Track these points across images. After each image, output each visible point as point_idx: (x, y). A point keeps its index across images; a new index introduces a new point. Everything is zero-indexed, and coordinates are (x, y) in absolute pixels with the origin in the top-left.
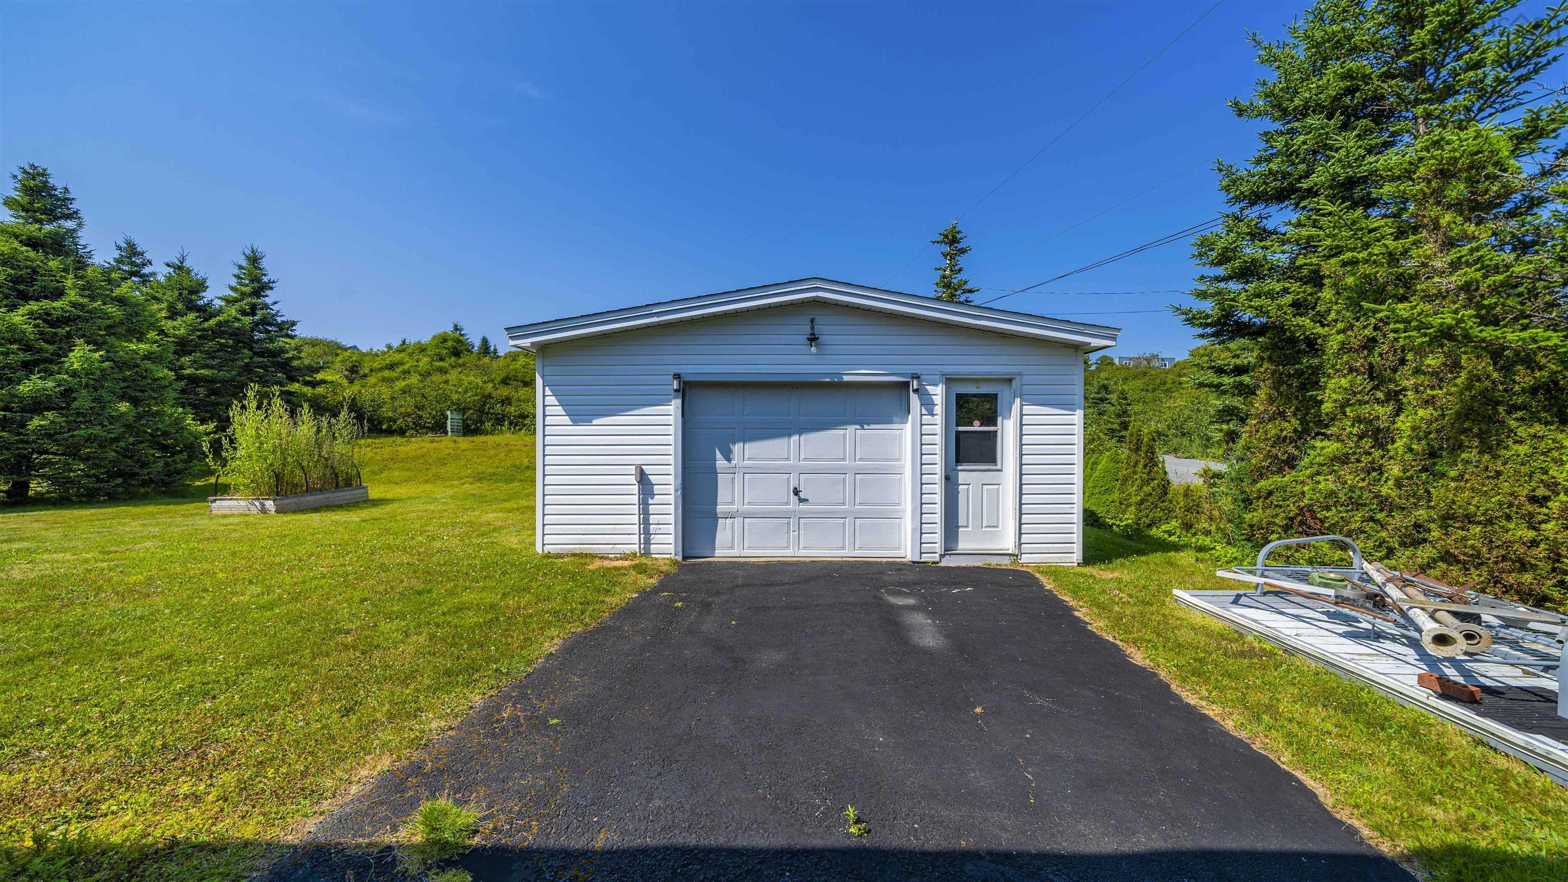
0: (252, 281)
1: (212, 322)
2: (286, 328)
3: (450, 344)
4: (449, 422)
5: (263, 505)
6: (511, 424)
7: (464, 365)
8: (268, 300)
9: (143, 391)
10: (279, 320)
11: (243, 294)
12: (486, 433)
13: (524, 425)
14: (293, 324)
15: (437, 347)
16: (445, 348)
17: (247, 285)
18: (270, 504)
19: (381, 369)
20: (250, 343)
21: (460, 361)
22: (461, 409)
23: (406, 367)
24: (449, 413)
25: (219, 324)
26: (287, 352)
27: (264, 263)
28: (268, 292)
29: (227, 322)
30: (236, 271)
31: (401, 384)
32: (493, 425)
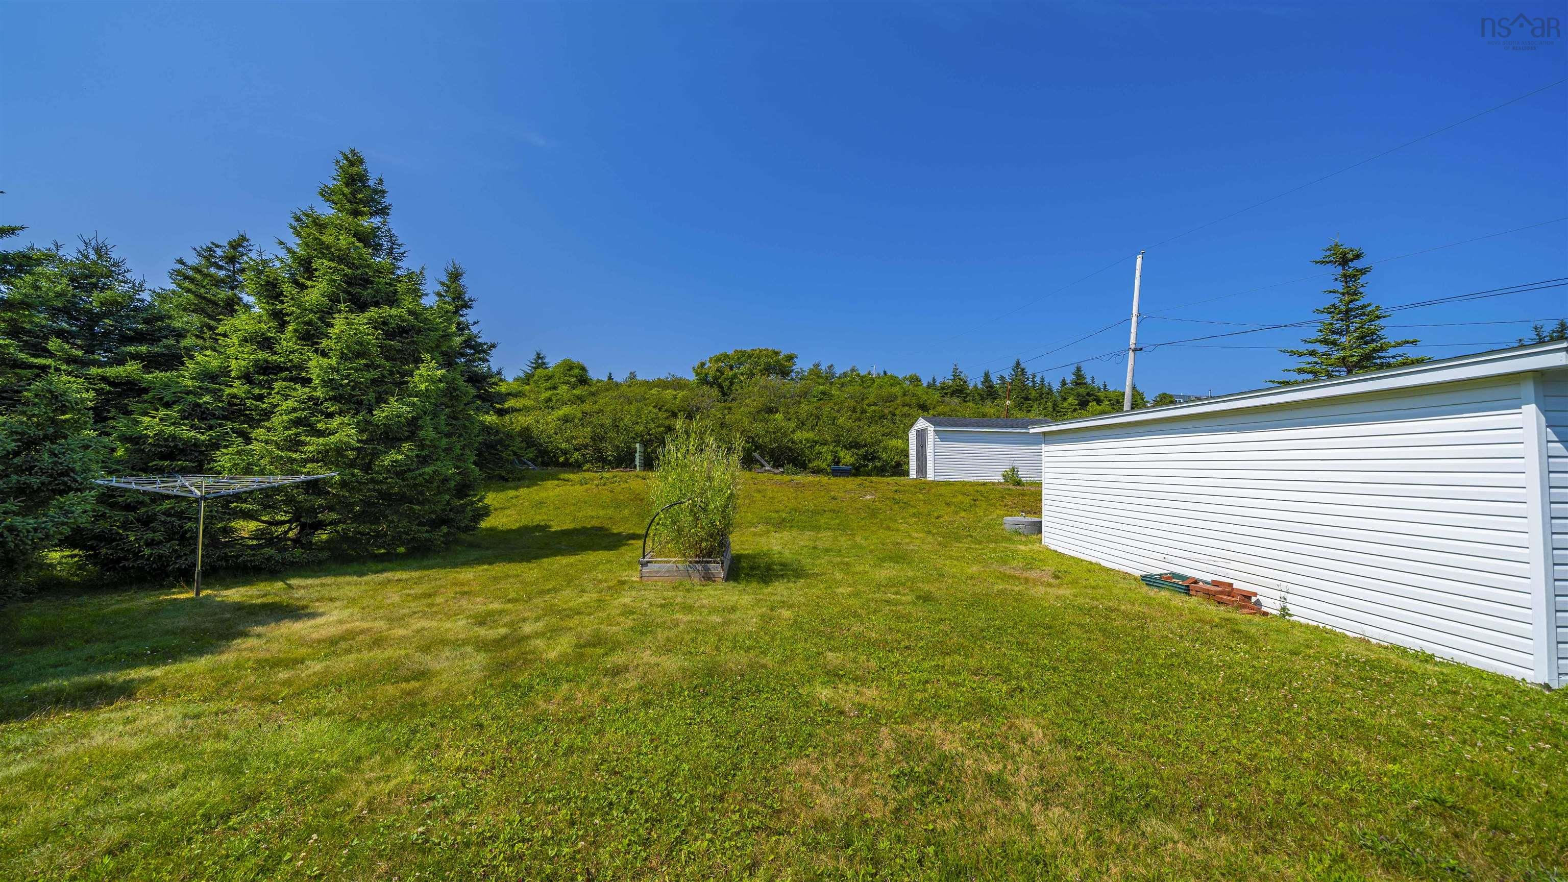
0: (453, 299)
2: (483, 351)
4: (637, 455)
5: (706, 569)
8: (470, 319)
10: (478, 342)
17: (448, 303)
18: (715, 568)
22: (645, 442)
24: (637, 445)
27: (465, 281)
28: (469, 311)
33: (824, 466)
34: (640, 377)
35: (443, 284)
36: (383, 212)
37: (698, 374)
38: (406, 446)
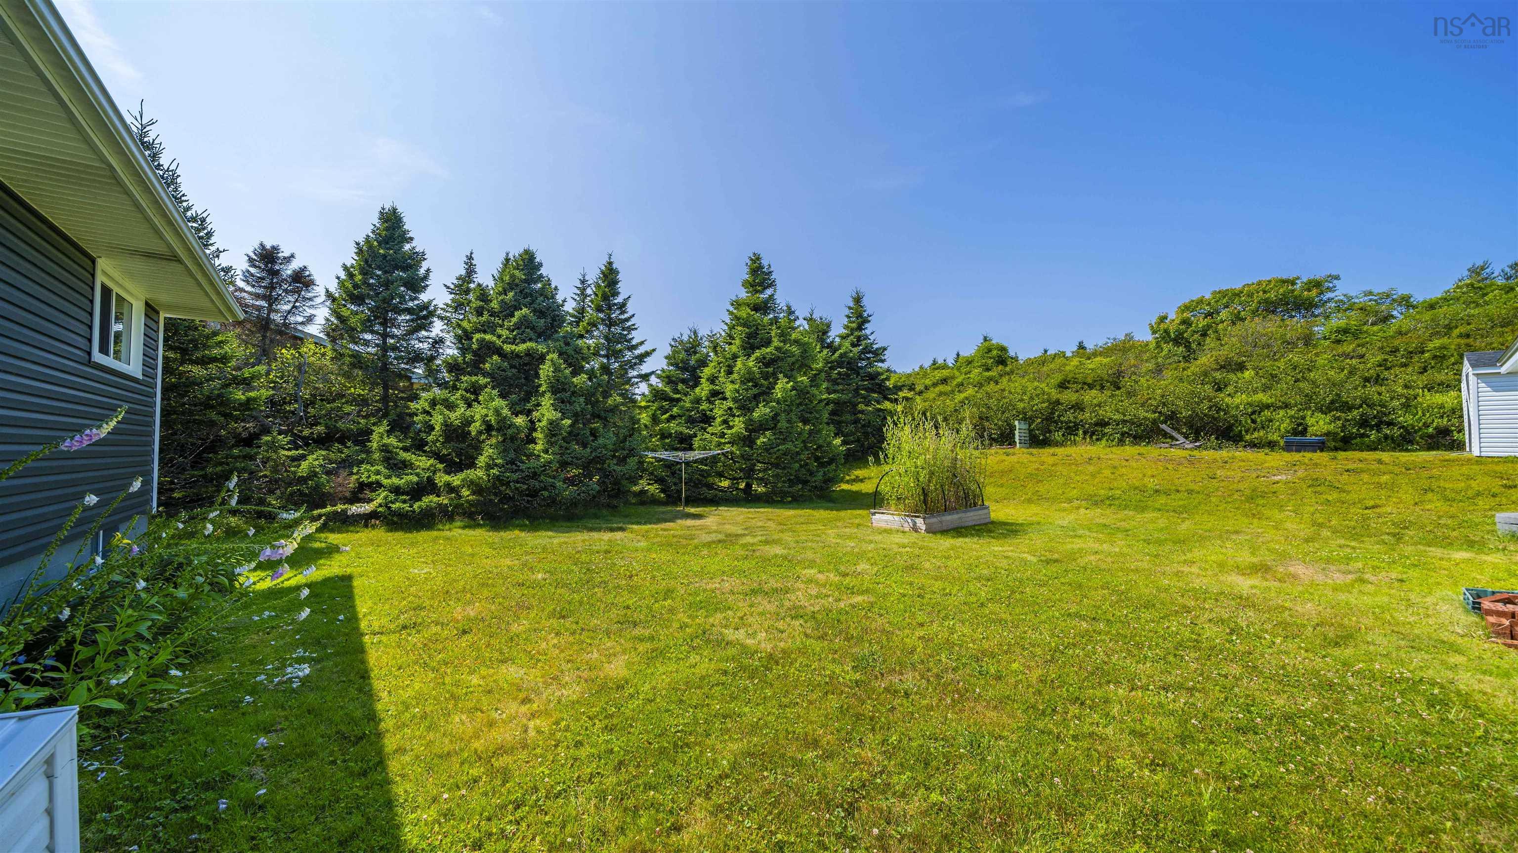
0: (857, 318)
1: (837, 355)
2: (879, 354)
3: (995, 352)
4: (1017, 432)
5: (915, 523)
6: (1085, 433)
7: (1012, 372)
8: (868, 332)
9: (811, 413)
10: (875, 346)
11: (852, 330)
12: (1057, 444)
13: (1104, 435)
14: (885, 349)
15: (983, 357)
16: (991, 358)
17: (854, 322)
18: (920, 522)
19: (935, 385)
20: (857, 371)
21: (1008, 369)
22: (1027, 419)
23: (959, 380)
24: (1016, 423)
25: (841, 356)
26: (882, 374)
27: (865, 302)
28: (867, 325)
29: (845, 353)
30: (847, 312)
31: (960, 397)
32: (1063, 435)
33: (1275, 437)
34: (1090, 346)
35: (850, 308)
36: (772, 285)
37: (1154, 332)
38: (768, 433)
